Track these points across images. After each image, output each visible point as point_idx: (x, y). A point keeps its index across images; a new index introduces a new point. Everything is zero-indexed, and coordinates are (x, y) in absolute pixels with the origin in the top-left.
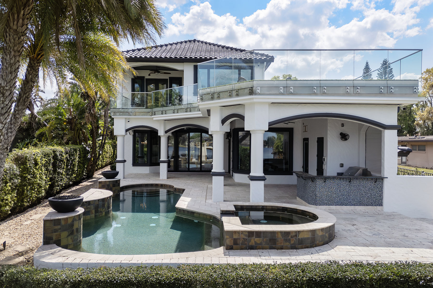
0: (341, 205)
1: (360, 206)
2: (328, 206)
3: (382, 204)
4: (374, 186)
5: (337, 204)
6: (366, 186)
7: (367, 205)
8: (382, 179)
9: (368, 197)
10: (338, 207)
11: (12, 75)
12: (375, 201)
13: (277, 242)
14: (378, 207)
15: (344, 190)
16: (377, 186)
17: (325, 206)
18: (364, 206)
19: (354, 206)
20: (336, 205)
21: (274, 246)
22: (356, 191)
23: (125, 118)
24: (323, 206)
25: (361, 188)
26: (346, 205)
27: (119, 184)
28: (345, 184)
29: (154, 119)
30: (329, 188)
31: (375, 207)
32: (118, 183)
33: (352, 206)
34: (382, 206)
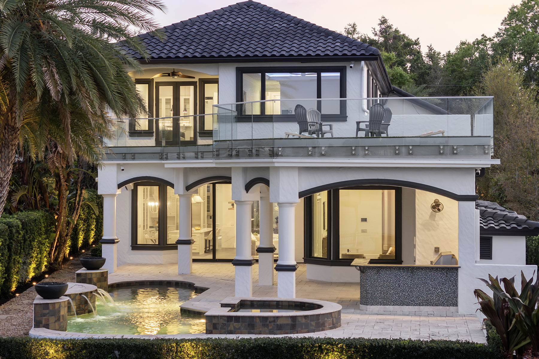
0: (400, 305)
1: (427, 307)
2: (383, 306)
3: (457, 304)
4: (446, 279)
5: (396, 304)
6: (434, 279)
7: (436, 305)
8: (457, 269)
9: (438, 293)
10: (397, 307)
11: (9, 167)
12: (448, 299)
13: (255, 327)
14: (451, 307)
15: (404, 285)
16: (450, 279)
17: (379, 306)
18: (432, 307)
19: (419, 307)
20: (393, 305)
21: (252, 331)
22: (421, 285)
23: (118, 165)
24: (376, 306)
25: (428, 281)
26: (407, 305)
27: (106, 279)
28: (406, 276)
29: (166, 166)
30: (384, 281)
31: (448, 308)
32: (105, 276)
33: (416, 307)
34: (457, 306)
